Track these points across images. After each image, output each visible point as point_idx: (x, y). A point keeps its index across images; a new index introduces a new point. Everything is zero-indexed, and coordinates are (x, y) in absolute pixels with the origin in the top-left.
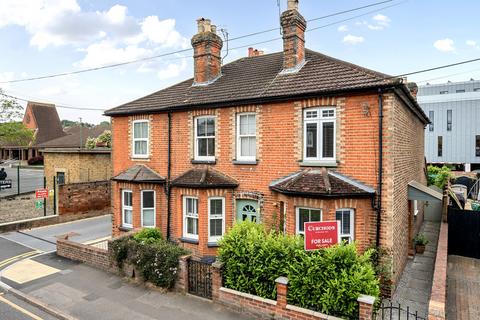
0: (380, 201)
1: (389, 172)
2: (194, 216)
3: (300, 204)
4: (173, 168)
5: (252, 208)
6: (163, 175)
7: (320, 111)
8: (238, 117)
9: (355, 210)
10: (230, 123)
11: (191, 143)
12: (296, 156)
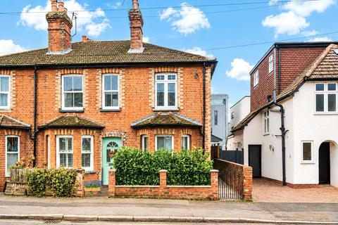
0: (204, 130)
1: (209, 113)
2: (67, 152)
3: (159, 133)
4: (39, 117)
5: (114, 143)
6: (28, 123)
7: (166, 76)
8: (103, 77)
9: (190, 136)
10: (97, 81)
11: (59, 96)
12: (150, 104)
